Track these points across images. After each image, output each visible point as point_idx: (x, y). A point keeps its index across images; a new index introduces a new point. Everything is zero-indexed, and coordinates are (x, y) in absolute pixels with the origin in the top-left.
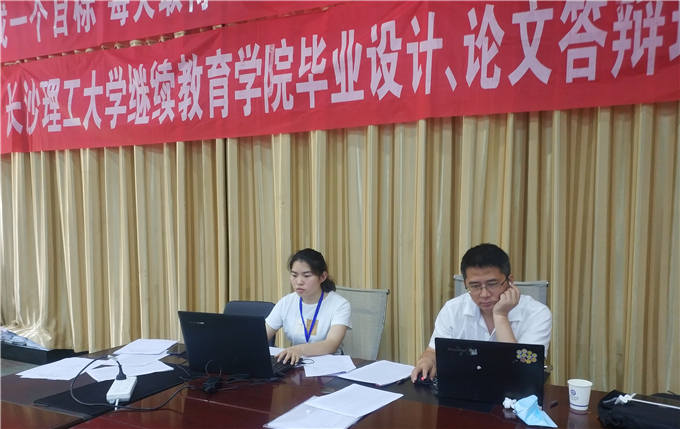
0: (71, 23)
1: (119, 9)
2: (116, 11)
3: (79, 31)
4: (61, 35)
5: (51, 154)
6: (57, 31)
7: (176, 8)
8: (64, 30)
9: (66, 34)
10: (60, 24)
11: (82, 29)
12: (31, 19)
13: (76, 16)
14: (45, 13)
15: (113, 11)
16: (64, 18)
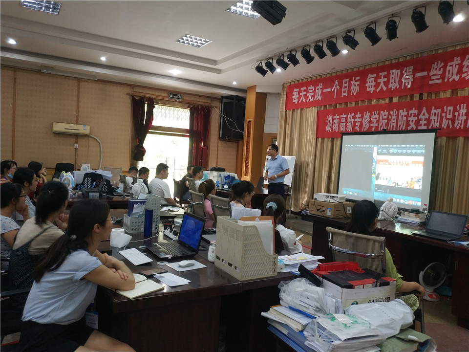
0: (349, 91)
1: (370, 87)
2: (369, 88)
3: (352, 94)
4: (344, 96)
5: (333, 139)
6: (343, 94)
7: (396, 87)
8: (346, 94)
9: (347, 96)
10: (345, 92)
11: (353, 94)
12: (333, 90)
13: (352, 89)
14: (338, 88)
15: (368, 87)
16: (347, 89)
